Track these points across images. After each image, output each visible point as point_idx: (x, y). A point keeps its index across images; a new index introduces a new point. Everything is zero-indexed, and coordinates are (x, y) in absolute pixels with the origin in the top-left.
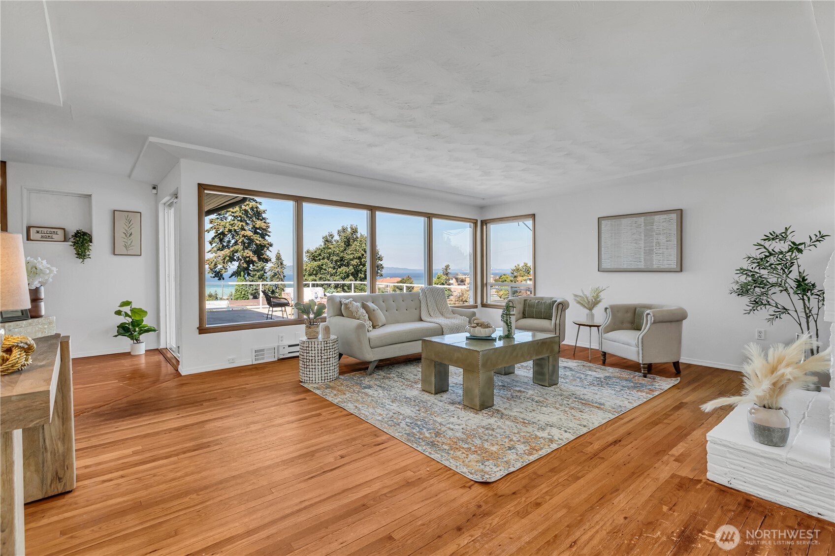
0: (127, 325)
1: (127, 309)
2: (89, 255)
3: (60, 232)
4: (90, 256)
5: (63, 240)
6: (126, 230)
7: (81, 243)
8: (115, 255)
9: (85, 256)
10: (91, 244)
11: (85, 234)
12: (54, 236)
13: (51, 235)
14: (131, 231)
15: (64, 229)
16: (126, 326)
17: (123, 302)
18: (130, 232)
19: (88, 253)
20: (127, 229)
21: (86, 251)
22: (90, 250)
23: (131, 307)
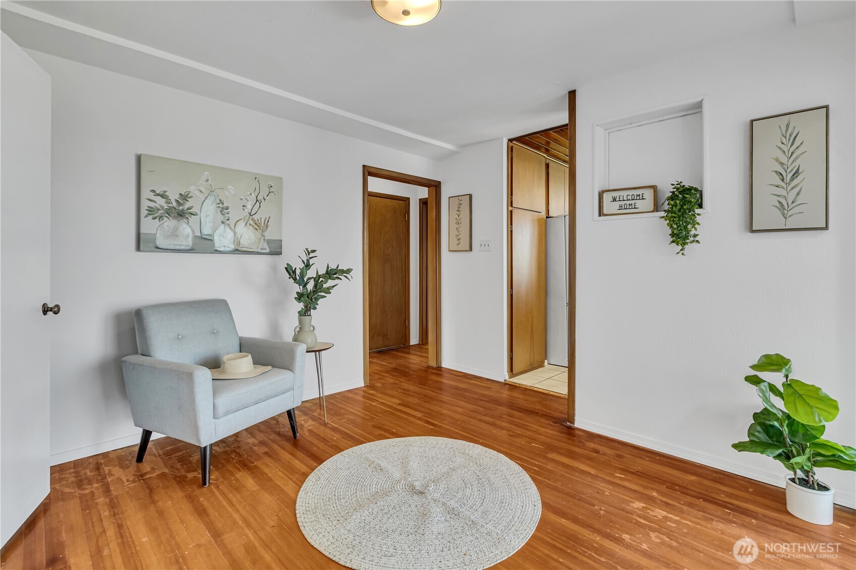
0: (776, 424)
1: (776, 378)
2: (695, 236)
3: (649, 194)
4: (697, 239)
5: (652, 208)
6: (782, 164)
7: (680, 210)
8: (752, 231)
9: (686, 237)
10: (697, 211)
11: (688, 191)
12: (639, 203)
13: (633, 202)
14: (796, 164)
15: (654, 188)
16: (773, 426)
17: (766, 356)
18: (793, 168)
19: (693, 232)
20: (784, 159)
21: (689, 226)
22: (698, 224)
23: (787, 376)
